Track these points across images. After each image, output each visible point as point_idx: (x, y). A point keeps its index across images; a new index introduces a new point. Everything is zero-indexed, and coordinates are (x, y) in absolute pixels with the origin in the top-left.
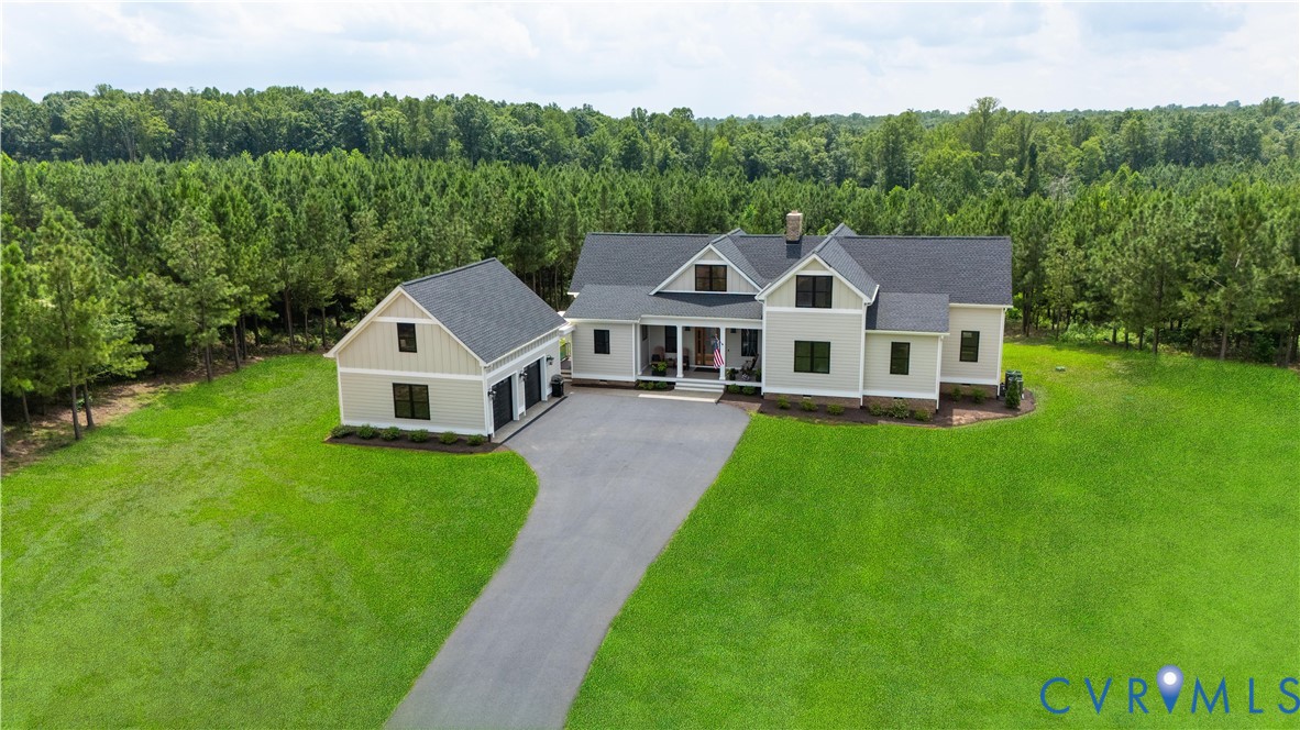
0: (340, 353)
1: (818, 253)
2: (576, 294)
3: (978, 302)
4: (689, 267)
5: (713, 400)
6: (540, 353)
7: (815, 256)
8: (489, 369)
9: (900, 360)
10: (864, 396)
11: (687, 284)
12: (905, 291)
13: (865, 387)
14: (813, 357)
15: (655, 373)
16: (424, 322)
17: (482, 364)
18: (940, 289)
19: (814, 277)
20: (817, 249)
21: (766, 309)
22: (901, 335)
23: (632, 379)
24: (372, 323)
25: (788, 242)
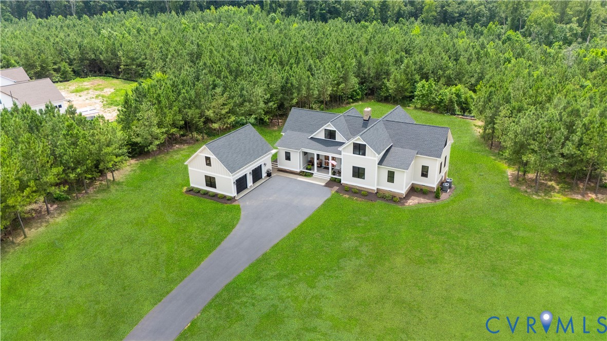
0: (189, 162)
1: (361, 136)
2: (283, 134)
3: (428, 156)
4: (323, 130)
5: (323, 184)
6: (261, 162)
7: (359, 137)
8: (233, 176)
9: (391, 177)
10: (377, 189)
11: (321, 136)
12: (402, 147)
13: (378, 185)
14: (359, 173)
15: (307, 169)
16: (213, 158)
17: (230, 174)
18: (414, 149)
19: (360, 144)
20: (360, 134)
21: (342, 153)
22: (392, 169)
23: (298, 171)
24: (197, 155)
25: (364, 120)
